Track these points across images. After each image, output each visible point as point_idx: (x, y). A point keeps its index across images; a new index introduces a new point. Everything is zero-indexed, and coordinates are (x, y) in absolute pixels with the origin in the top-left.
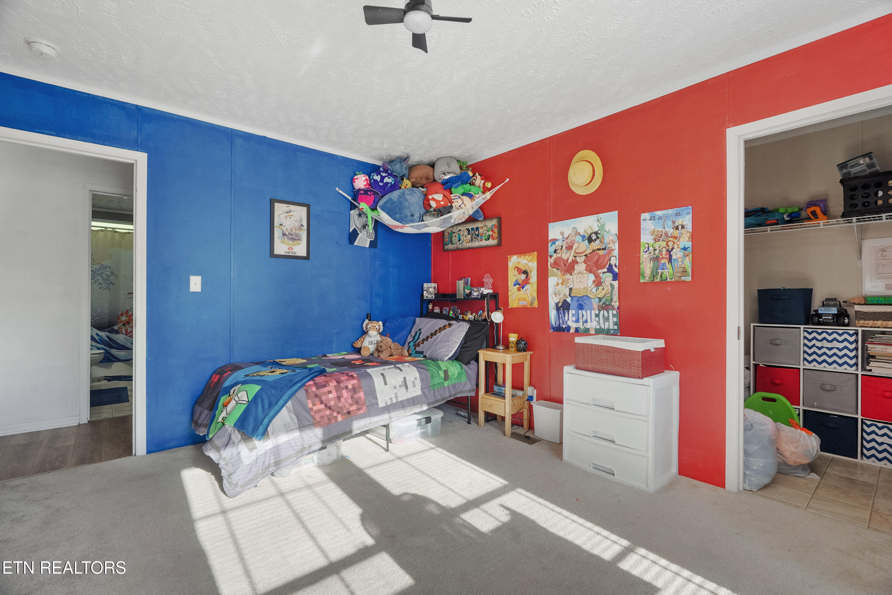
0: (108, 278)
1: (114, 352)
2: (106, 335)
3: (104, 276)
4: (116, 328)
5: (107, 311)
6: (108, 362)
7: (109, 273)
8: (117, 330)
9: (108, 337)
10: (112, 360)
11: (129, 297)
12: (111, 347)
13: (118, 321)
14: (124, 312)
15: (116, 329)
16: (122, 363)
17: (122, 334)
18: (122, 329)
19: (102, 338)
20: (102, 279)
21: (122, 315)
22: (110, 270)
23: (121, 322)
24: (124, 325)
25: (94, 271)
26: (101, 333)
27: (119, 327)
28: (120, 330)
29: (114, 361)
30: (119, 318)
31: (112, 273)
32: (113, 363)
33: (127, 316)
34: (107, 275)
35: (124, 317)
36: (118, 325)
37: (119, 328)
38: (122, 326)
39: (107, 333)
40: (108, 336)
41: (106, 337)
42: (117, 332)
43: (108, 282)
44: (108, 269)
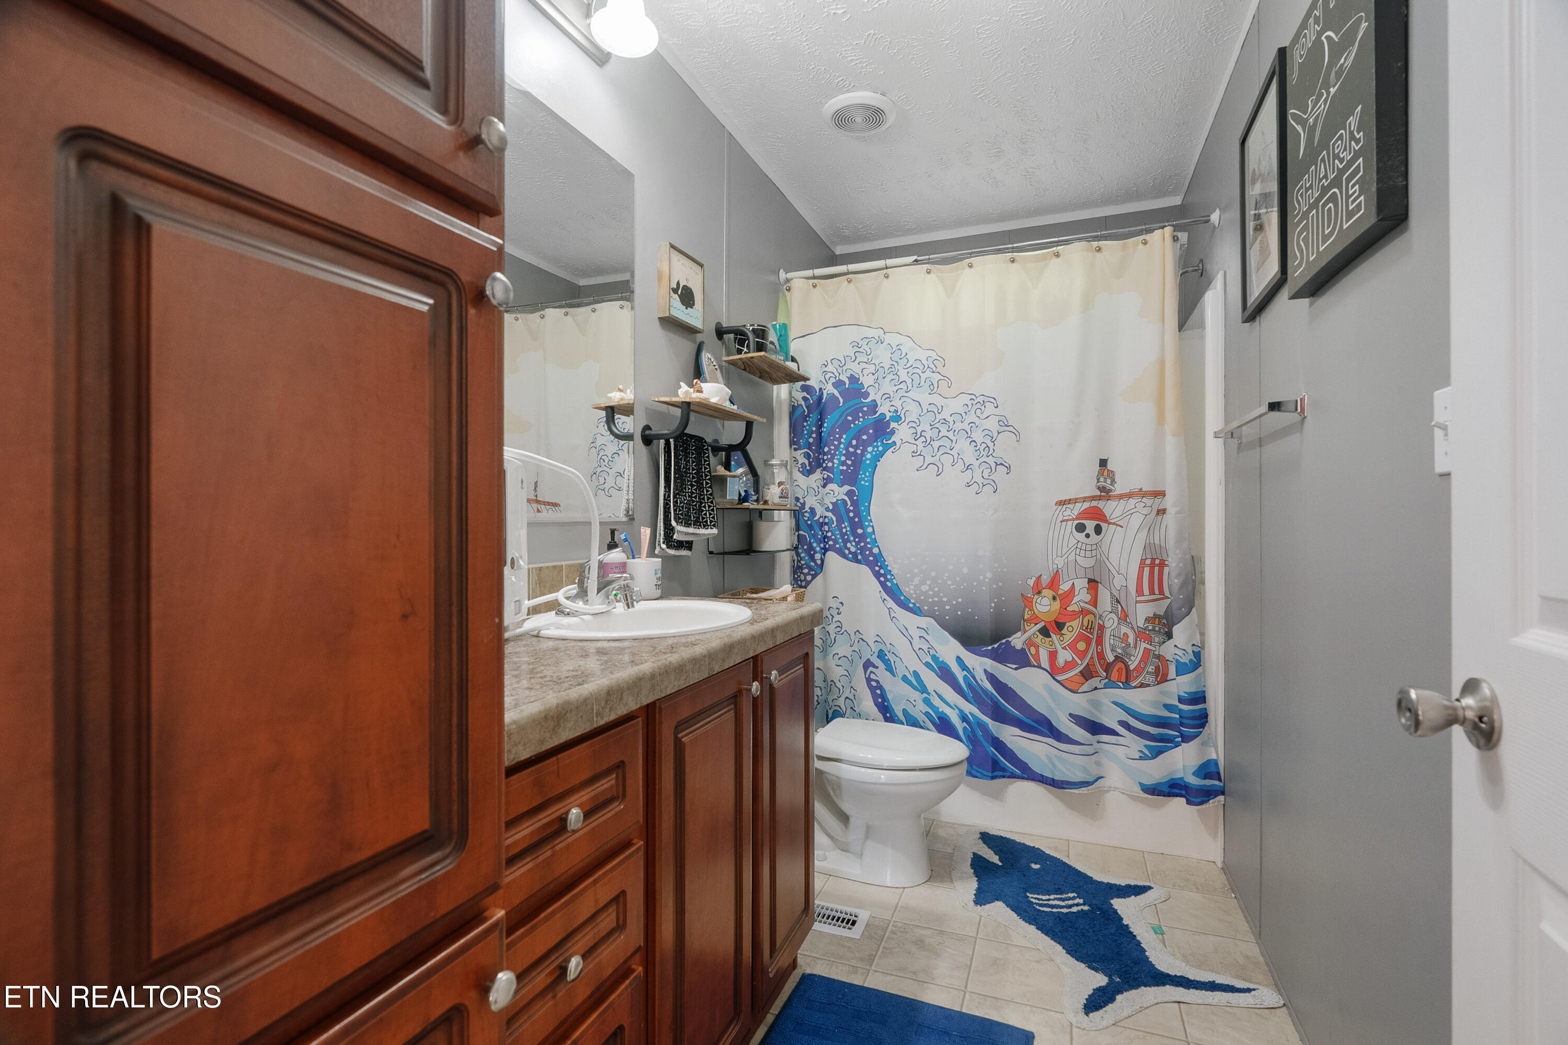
0: (991, 445)
1: (1010, 735)
2: (985, 670)
3: (978, 436)
4: (1017, 641)
5: (989, 575)
6: (993, 778)
7: (992, 425)
8: (1023, 649)
9: (992, 678)
10: (1004, 769)
11: (1060, 518)
12: (1000, 715)
13: (1026, 616)
14: (1045, 580)
15: (1019, 647)
16: (1042, 788)
17: (1040, 667)
18: (1037, 648)
19: (974, 678)
20: (972, 448)
21: (1039, 593)
22: (997, 411)
23: (1035, 619)
24: (1045, 632)
25: (950, 420)
26: (971, 660)
27: (1030, 638)
28: (1033, 650)
29: (1013, 776)
30: (1028, 602)
31: (1004, 424)
32: (1012, 784)
33: (1054, 598)
34: (987, 433)
35: (1046, 601)
36: (1025, 632)
37: (1030, 642)
38: (1040, 637)
39: (989, 664)
40: (992, 674)
41: (984, 678)
42: (1021, 659)
43: (991, 460)
44: (990, 408)
